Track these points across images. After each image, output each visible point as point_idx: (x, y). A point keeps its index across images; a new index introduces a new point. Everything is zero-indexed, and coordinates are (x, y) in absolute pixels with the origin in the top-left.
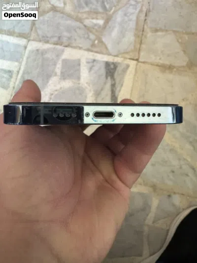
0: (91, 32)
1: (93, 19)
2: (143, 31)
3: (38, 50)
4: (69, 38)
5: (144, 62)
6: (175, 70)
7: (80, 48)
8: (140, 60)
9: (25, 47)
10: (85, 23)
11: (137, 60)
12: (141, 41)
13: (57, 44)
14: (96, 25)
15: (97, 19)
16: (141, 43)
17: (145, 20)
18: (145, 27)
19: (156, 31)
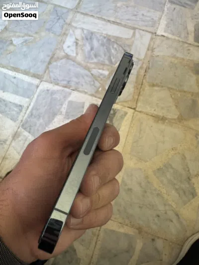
0: (96, 80)
1: (100, 69)
2: (142, 84)
3: (48, 90)
4: (77, 83)
5: (140, 112)
6: (167, 121)
7: (86, 93)
8: (137, 109)
9: (38, 87)
10: (92, 72)
11: (134, 109)
12: (139, 93)
13: (65, 87)
14: (101, 74)
15: (103, 70)
16: (139, 94)
17: (145, 75)
18: (144, 81)
19: (153, 85)
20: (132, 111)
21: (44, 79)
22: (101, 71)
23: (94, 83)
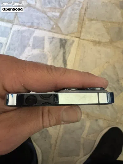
0: (52, 20)
2: (83, 20)
3: (18, 31)
4: (38, 24)
6: (102, 44)
8: (81, 38)
9: (11, 29)
13: (30, 27)
14: (55, 16)
16: (82, 28)
17: (85, 13)
19: (91, 20)
20: (78, 39)
21: (15, 23)
22: (54, 13)
23: (50, 22)
